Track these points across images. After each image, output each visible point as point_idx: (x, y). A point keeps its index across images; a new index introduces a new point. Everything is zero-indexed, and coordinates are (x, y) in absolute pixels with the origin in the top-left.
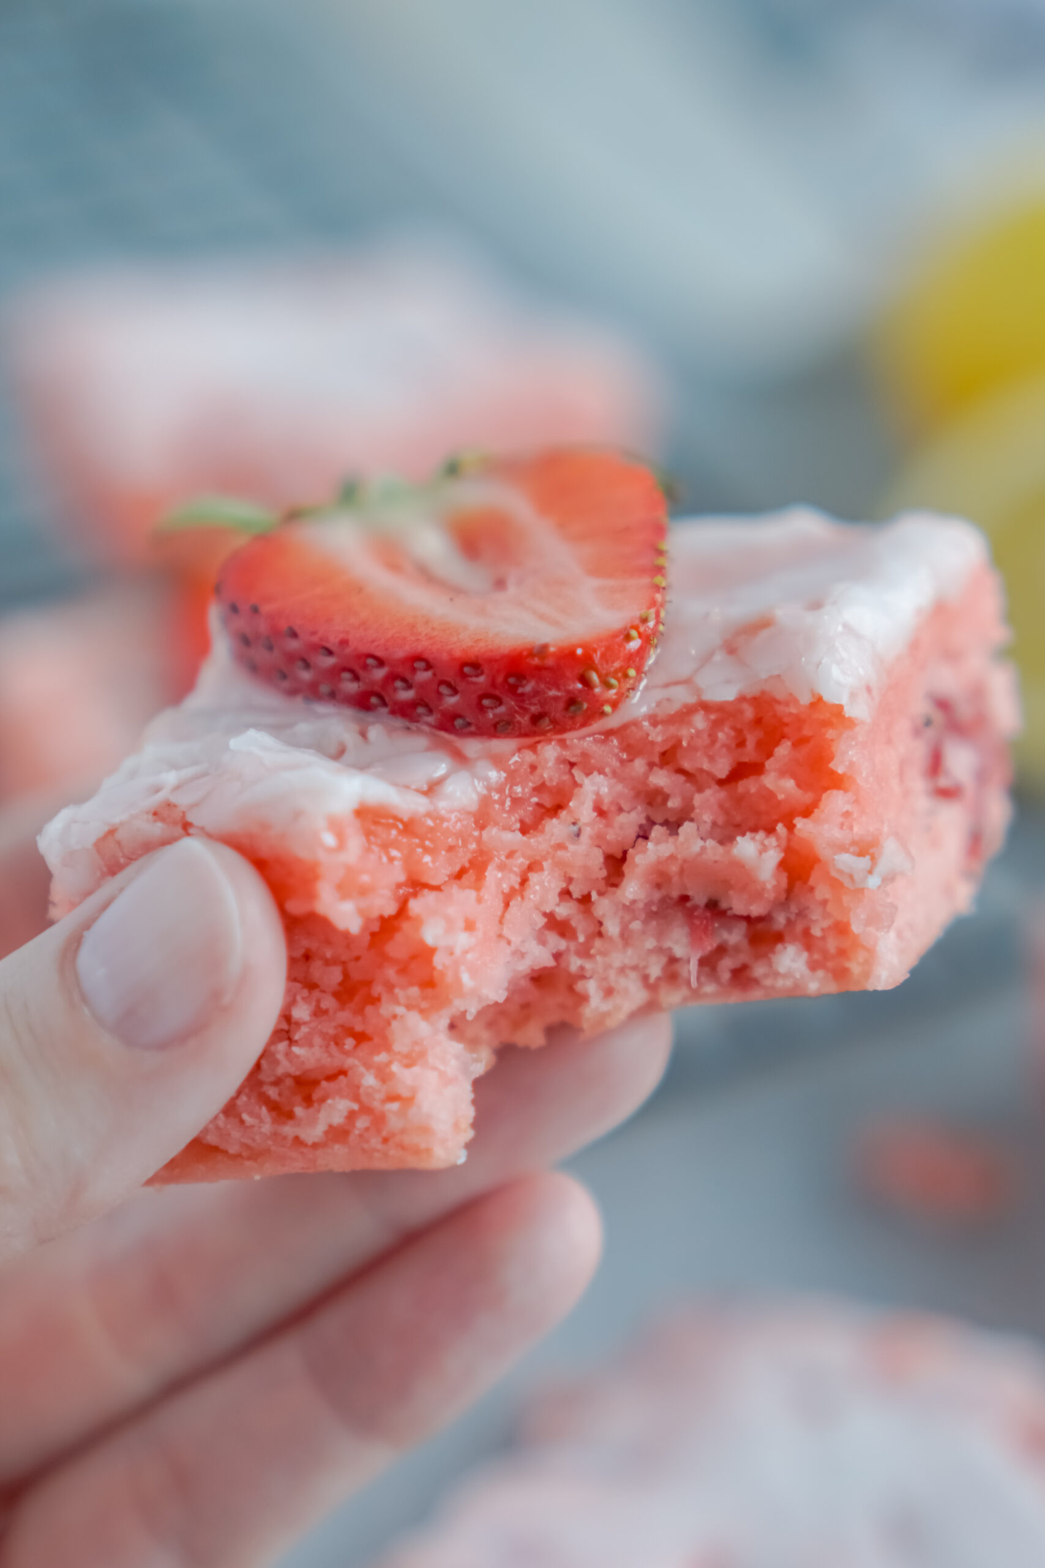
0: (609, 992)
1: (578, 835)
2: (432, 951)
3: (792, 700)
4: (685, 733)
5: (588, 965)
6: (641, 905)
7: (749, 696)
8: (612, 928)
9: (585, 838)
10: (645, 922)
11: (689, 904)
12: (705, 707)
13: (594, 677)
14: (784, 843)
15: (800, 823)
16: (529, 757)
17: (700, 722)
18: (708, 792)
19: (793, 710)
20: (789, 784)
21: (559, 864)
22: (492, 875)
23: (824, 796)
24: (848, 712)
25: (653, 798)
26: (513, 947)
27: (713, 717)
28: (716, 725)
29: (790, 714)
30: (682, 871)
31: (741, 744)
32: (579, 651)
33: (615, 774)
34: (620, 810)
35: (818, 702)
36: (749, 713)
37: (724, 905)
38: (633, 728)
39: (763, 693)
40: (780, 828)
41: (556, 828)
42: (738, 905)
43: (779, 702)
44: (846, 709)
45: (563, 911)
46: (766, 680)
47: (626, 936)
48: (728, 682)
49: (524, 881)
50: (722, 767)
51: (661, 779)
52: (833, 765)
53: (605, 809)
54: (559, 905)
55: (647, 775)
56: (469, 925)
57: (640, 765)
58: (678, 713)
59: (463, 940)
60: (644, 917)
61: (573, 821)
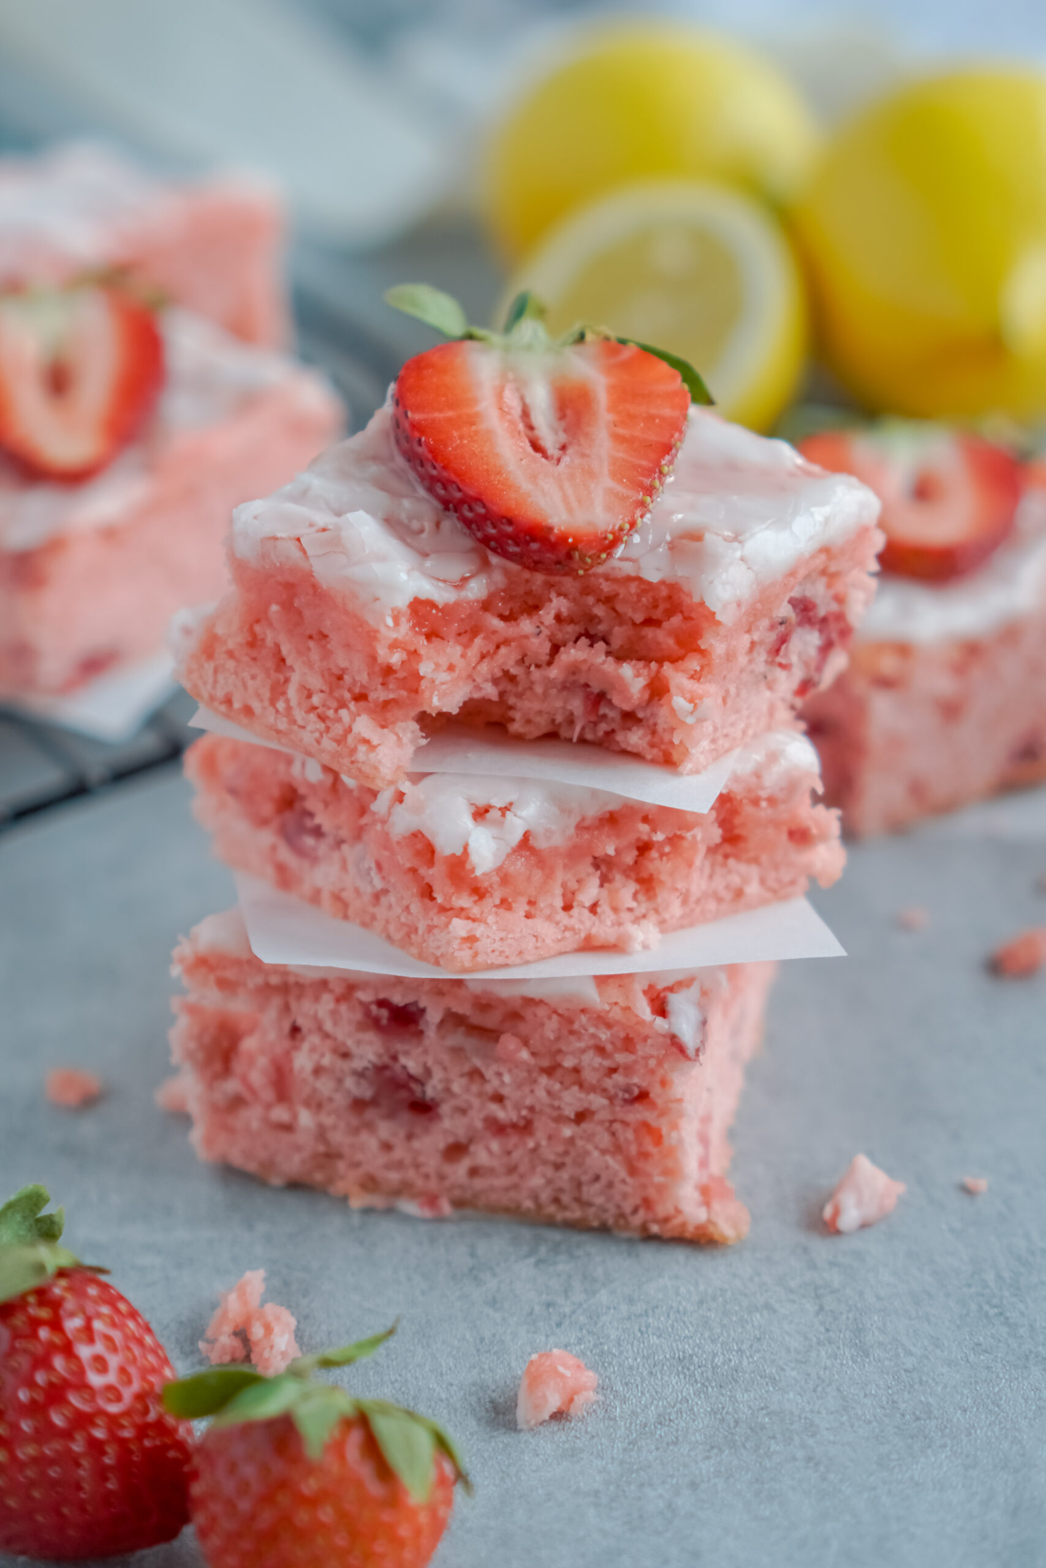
1: (539, 632)
2: (422, 679)
3: (690, 595)
4: (622, 591)
5: (519, 703)
6: (559, 681)
7: (668, 582)
8: (539, 689)
9: (542, 635)
10: (560, 691)
11: (588, 690)
12: (639, 579)
13: (577, 555)
14: (653, 674)
15: (667, 668)
16: (527, 576)
17: (633, 588)
18: (624, 629)
19: (689, 601)
20: (671, 642)
21: (521, 646)
22: (478, 641)
23: (690, 655)
24: (718, 617)
25: (591, 621)
26: (476, 684)
27: (643, 587)
28: (644, 593)
29: (687, 602)
30: (589, 669)
31: (655, 607)
32: (570, 540)
33: (574, 600)
34: (571, 621)
35: (703, 605)
36: (664, 592)
37: (609, 697)
38: (592, 579)
39: (676, 583)
40: (654, 664)
41: (527, 624)
42: (616, 700)
43: (683, 592)
44: (717, 615)
45: (514, 671)
46: (681, 577)
47: (545, 694)
48: (658, 569)
49: (497, 650)
50: (639, 618)
51: (599, 611)
52: (700, 642)
53: (562, 618)
54: (512, 667)
55: (594, 605)
56: (451, 668)
57: (591, 600)
58: (622, 578)
59: (444, 676)
60: (559, 687)
61: (538, 624)
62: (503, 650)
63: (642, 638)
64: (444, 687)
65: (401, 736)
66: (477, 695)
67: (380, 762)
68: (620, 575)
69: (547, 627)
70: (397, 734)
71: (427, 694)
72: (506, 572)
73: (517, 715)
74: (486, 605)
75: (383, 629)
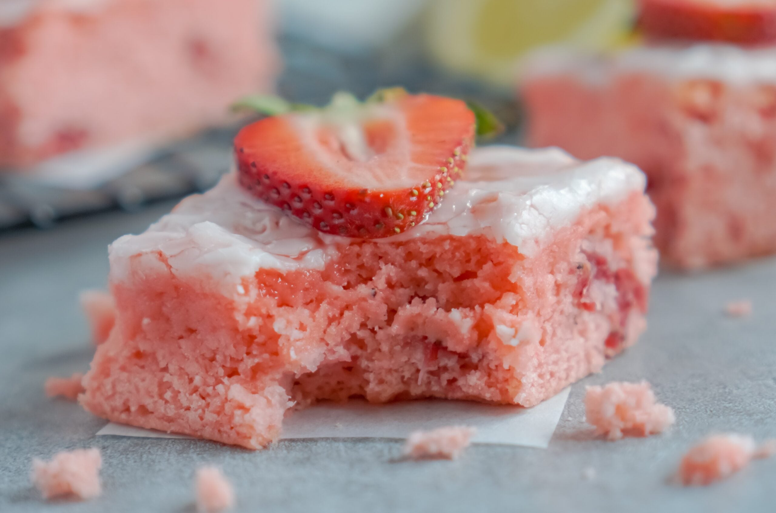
0: (381, 382)
1: (375, 295)
2: (278, 336)
3: (494, 241)
4: (438, 250)
5: (370, 365)
6: (401, 338)
7: (474, 236)
8: (385, 348)
9: (378, 297)
10: (403, 347)
11: (426, 341)
12: (451, 238)
13: (390, 211)
14: (478, 316)
15: (487, 307)
16: (356, 249)
17: (447, 246)
18: (447, 284)
19: (494, 246)
20: (487, 285)
21: (361, 309)
22: (324, 306)
23: (504, 294)
24: (520, 251)
25: (419, 283)
26: (329, 347)
27: (455, 244)
28: (456, 248)
29: (493, 248)
30: (424, 323)
31: (468, 261)
32: (382, 196)
33: (400, 266)
34: (402, 286)
35: (506, 244)
36: (473, 245)
37: (444, 344)
38: (412, 244)
39: (482, 235)
40: (477, 307)
41: (363, 290)
42: (451, 345)
43: (489, 241)
44: (519, 249)
45: (361, 334)
46: (484, 228)
47: (392, 353)
48: (465, 226)
49: (342, 314)
50: (456, 272)
51: (423, 273)
52: (509, 278)
53: (393, 283)
54: (359, 330)
55: (417, 269)
56: (302, 327)
57: (414, 264)
58: (436, 239)
59: (296, 334)
60: (402, 344)
61: (373, 287)
62: (347, 313)
63: (463, 290)
64: (298, 343)
65: (270, 398)
66: (331, 358)
67: (254, 421)
68: (434, 237)
69: (381, 290)
70: (266, 398)
71: (285, 352)
72: (338, 247)
73: (371, 377)
74: (326, 276)
75: (236, 298)
